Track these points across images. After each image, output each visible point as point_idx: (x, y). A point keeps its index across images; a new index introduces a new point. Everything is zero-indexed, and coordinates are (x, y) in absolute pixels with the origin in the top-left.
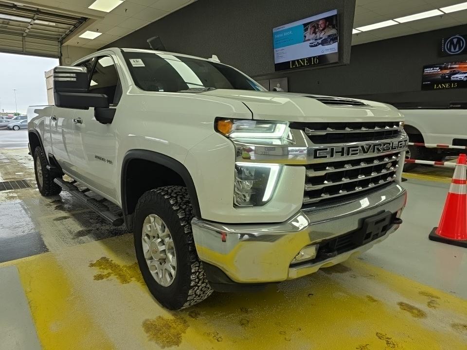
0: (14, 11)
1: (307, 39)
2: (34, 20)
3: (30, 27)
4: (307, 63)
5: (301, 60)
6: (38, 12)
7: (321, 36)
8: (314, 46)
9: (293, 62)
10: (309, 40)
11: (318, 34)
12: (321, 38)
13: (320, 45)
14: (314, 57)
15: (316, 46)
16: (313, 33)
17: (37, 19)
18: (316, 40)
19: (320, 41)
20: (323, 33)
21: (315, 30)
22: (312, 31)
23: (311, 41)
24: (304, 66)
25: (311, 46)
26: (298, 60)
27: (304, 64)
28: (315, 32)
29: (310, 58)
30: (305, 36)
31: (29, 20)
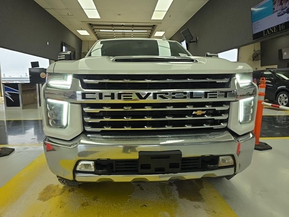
0: (123, 28)
1: (275, 10)
2: (133, 30)
3: (132, 34)
4: (276, 30)
5: (271, 28)
6: (133, 26)
7: (286, 6)
8: (281, 16)
9: (266, 31)
10: (277, 11)
11: (284, 5)
12: (287, 7)
13: (286, 14)
14: (281, 25)
15: (283, 14)
16: (280, 5)
17: (134, 30)
18: (282, 10)
19: (285, 10)
20: (288, 3)
21: (281, 2)
22: (279, 3)
23: (278, 12)
24: (274, 33)
25: (279, 16)
26: (269, 29)
27: (274, 31)
28: (281, 4)
29: (278, 26)
30: (274, 9)
31: (131, 31)
